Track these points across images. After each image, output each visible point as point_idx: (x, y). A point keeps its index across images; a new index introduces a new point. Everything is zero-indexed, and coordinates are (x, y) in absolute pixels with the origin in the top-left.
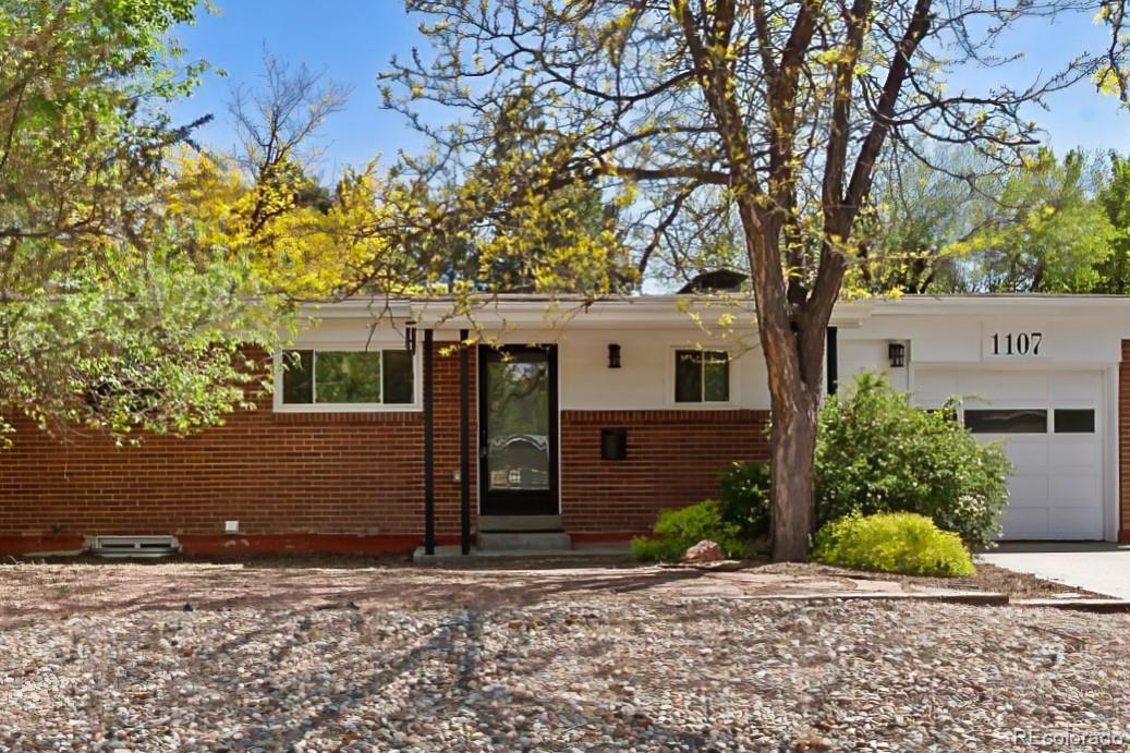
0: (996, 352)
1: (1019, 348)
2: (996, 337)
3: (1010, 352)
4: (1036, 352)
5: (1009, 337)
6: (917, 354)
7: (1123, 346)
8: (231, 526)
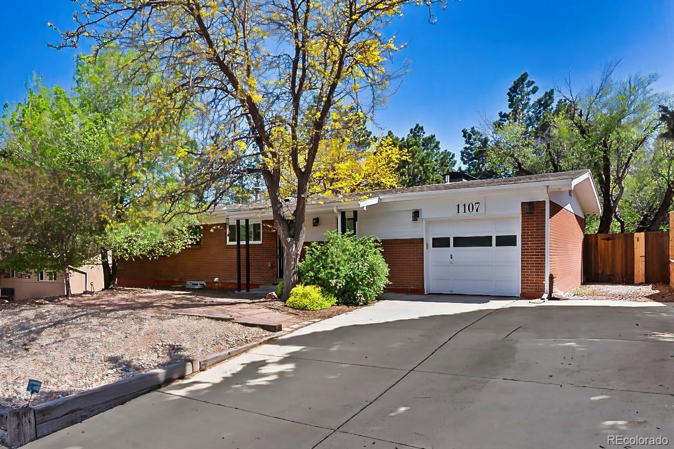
0: (458, 212)
1: (469, 210)
2: (458, 206)
3: (465, 212)
4: (477, 211)
5: (465, 205)
6: (424, 215)
7: (522, 206)
8: (216, 279)
